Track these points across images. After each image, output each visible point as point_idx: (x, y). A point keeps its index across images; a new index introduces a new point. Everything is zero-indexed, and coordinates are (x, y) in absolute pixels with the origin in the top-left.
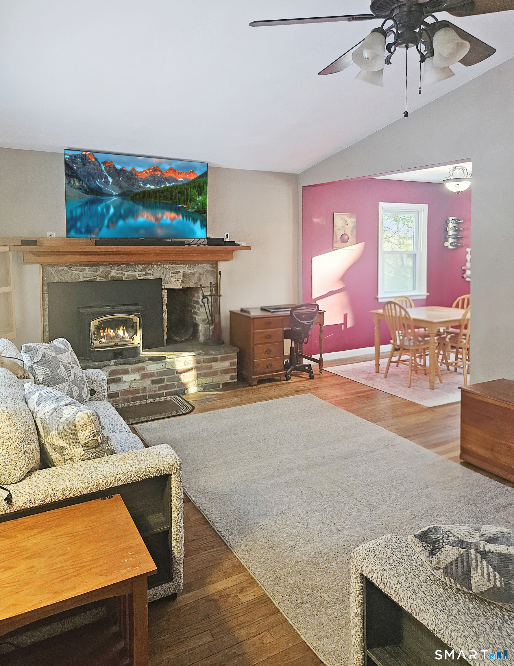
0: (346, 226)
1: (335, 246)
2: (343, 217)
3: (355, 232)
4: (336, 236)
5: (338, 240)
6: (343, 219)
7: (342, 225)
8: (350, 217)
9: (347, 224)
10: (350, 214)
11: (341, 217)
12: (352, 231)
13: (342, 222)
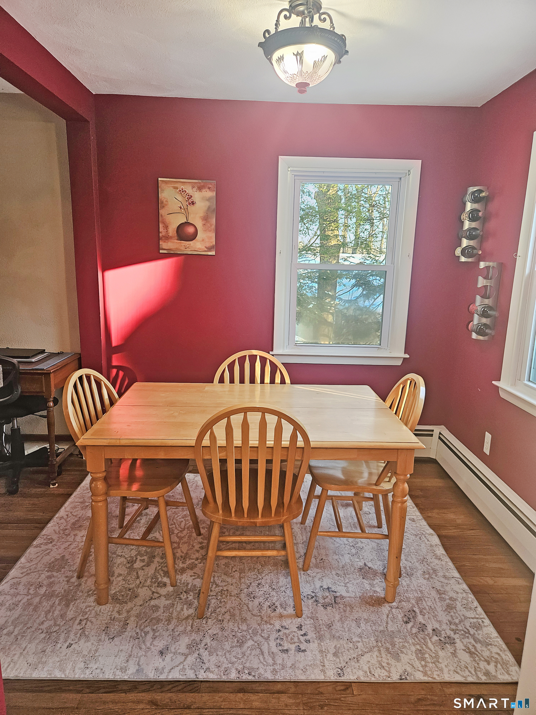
0: (191, 208)
1: (164, 247)
2: (182, 187)
3: (214, 221)
4: (166, 227)
5: (170, 235)
6: (182, 191)
7: (180, 205)
8: (200, 189)
9: (193, 203)
10: (200, 181)
11: (176, 188)
12: (206, 219)
13: (180, 198)
